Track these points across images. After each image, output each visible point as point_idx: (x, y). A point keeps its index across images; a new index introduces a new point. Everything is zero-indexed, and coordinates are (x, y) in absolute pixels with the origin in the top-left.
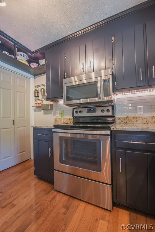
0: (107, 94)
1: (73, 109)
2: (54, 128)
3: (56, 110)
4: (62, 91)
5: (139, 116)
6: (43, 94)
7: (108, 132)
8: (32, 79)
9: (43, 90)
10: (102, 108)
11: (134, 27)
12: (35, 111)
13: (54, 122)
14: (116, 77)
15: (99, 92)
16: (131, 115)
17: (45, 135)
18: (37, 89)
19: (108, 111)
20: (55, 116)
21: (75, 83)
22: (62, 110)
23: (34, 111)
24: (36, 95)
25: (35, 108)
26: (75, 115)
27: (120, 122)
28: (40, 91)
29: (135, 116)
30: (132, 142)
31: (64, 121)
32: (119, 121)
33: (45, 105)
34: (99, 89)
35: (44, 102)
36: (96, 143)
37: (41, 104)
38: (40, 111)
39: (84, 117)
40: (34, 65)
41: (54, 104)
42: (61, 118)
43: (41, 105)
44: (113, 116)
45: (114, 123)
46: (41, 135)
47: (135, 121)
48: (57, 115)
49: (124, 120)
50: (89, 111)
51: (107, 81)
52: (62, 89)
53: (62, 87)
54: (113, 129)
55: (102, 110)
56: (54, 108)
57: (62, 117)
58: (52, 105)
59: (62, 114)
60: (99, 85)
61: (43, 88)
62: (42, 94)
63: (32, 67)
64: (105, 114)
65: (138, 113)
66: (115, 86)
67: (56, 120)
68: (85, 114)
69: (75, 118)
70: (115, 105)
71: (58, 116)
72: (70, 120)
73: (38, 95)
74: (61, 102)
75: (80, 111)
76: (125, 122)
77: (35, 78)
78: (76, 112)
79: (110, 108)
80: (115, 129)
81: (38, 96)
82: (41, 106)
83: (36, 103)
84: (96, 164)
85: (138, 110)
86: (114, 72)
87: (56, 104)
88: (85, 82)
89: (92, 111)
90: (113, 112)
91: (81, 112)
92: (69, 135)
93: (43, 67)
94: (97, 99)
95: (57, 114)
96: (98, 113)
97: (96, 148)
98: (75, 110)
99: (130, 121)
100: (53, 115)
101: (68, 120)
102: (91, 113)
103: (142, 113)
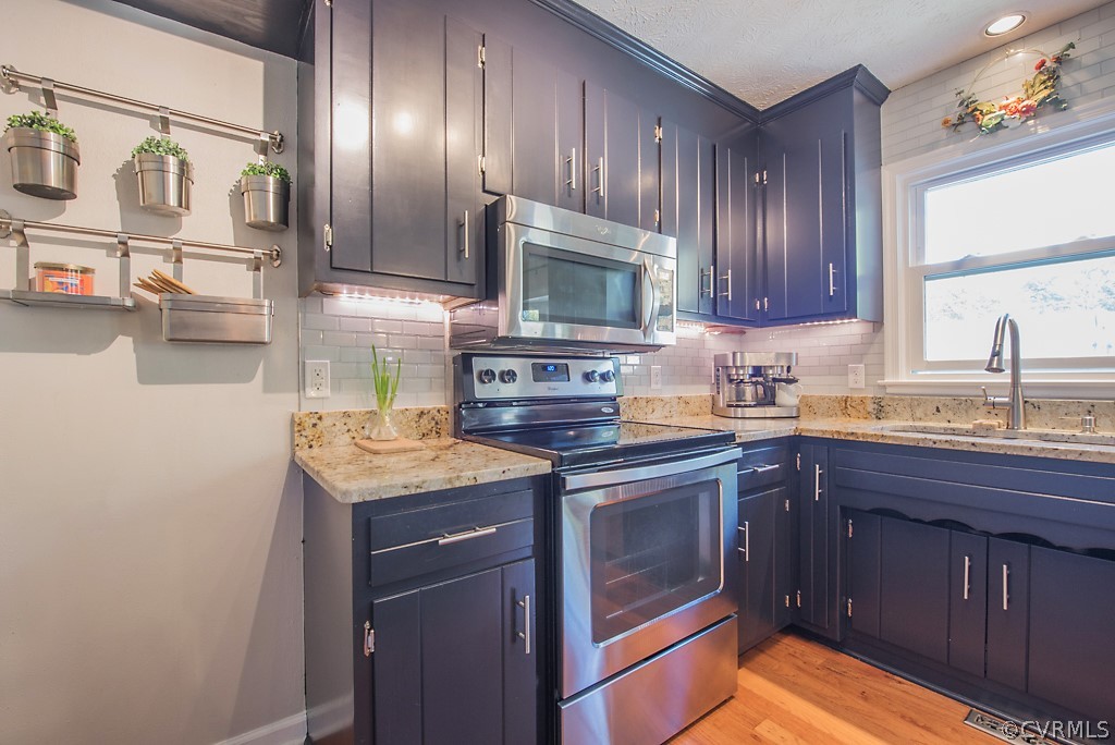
3: (301, 352)
10: (584, 366)
17: (494, 529)
20: (293, 396)
48: (311, 392)
49: (628, 410)
50: (541, 373)
55: (585, 374)
64: (599, 387)
67: (309, 429)
69: (480, 405)
71: (326, 397)
75: (502, 373)
87: (303, 310)
89: (552, 374)
95: (318, 386)
98: (478, 364)
100: (268, 388)
101: (413, 423)
102: (552, 384)
103: (659, 386)
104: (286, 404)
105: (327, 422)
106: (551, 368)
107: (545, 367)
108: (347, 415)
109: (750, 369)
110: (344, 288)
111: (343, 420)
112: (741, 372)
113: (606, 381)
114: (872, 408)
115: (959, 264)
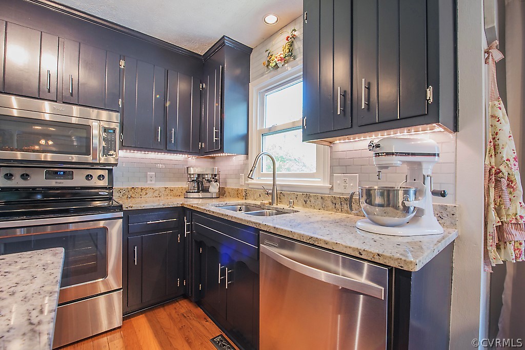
5: (150, 187)
10: (88, 172)
11: (154, 66)
14: (123, 127)
16: (139, 185)
27: (121, 196)
29: (144, 187)
30: (151, 222)
32: (118, 195)
34: (95, 141)
39: (35, 189)
44: (110, 188)
47: (145, 194)
49: (127, 193)
51: (112, 131)
54: (126, 209)
55: (87, 176)
60: (95, 132)
65: (149, 182)
66: (121, 140)
70: (114, 168)
76: (130, 196)
79: (105, 173)
80: (130, 209)
85: (149, 179)
90: (111, 180)
94: (89, 159)
99: (137, 195)
102: (59, 181)
103: (153, 182)
106: (61, 173)
107: (56, 173)
109: (195, 175)
112: (192, 177)
113: (100, 179)
114: (244, 194)
115: (270, 129)
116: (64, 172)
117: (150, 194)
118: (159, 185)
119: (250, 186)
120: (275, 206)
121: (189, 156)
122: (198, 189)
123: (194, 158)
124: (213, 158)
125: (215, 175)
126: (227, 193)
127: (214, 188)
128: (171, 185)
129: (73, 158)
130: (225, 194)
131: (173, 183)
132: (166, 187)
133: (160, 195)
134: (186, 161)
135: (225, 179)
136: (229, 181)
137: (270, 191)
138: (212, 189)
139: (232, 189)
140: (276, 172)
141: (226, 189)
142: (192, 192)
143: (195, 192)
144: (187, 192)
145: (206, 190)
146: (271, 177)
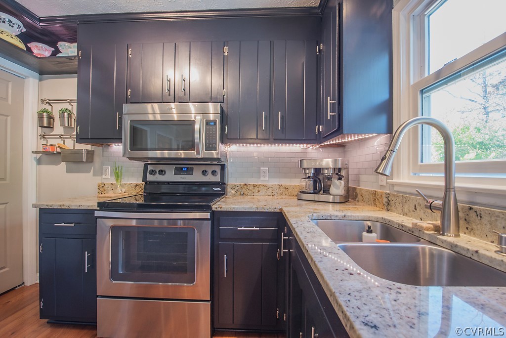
0: (211, 146)
1: (146, 166)
2: (99, 208)
3: (102, 164)
4: (121, 128)
5: (262, 184)
6: (66, 125)
7: (207, 215)
8: (32, 82)
9: (66, 114)
10: (204, 168)
11: (258, 42)
12: (39, 162)
13: (97, 190)
14: (227, 118)
15: (197, 140)
16: (252, 181)
17: (73, 225)
18: (48, 107)
19: (214, 173)
20: (100, 178)
21: (155, 117)
22: (117, 166)
23: (35, 163)
24: (45, 125)
25: (39, 155)
26: (150, 178)
28: (56, 115)
29: (256, 184)
30: (243, 228)
31: (124, 190)
32: (232, 192)
33: (71, 150)
34: (197, 135)
35: (70, 144)
36: (187, 233)
37: (60, 147)
38: (57, 163)
39: (168, 183)
40: (41, 50)
41: (98, 150)
42: (115, 182)
43: (59, 150)
44: (222, 184)
45: (223, 194)
46: (63, 225)
47: (257, 191)
48: (104, 177)
49: (240, 190)
50: (179, 171)
51: (212, 124)
52: (121, 123)
53: (121, 119)
54: (216, 210)
55: (203, 171)
56: (97, 159)
57: (117, 180)
58: (90, 154)
59: (117, 175)
60: (197, 127)
61: (66, 110)
62: (62, 124)
63: (35, 51)
64: (210, 178)
65: (262, 178)
66: (226, 133)
67: (101, 188)
68: (170, 176)
69: (148, 183)
70: (226, 164)
71: (108, 178)
72: (137, 188)
73: (49, 123)
74: (117, 148)
75: (159, 171)
76: (242, 193)
77: (40, 80)
78: (152, 172)
79: (218, 169)
80: (219, 209)
81: (50, 126)
82: (59, 153)
83: (44, 142)
84: (185, 271)
85: (262, 174)
86: (225, 109)
87: (103, 151)
88: (176, 118)
89: (185, 171)
90: (223, 176)
91: (162, 172)
92: (134, 223)
93: (68, 60)
94: (193, 154)
95: (106, 175)
96: (196, 176)
97: (187, 242)
98: (150, 168)
99: (250, 192)
100: (94, 175)
101: (133, 188)
102: (183, 176)
103: (267, 179)
104: (98, 180)
105: (106, 186)
106: (186, 169)
107: (182, 169)
108: (112, 184)
109: (312, 170)
110: (113, 145)
111: (111, 186)
112: (307, 171)
113: (213, 175)
114: (385, 200)
115: (438, 73)
116: (187, 168)
117: (263, 192)
118: (274, 182)
119: (396, 188)
120: (449, 238)
121: (308, 146)
122: (315, 188)
123: (314, 148)
124: (342, 146)
125: (340, 170)
126: (359, 196)
127: (338, 188)
128: (286, 182)
129: (181, 154)
130: (356, 197)
131: (289, 179)
132: (280, 184)
133: (274, 193)
134: (305, 152)
135: (358, 175)
136: (363, 178)
137: (439, 203)
138: (333, 190)
139: (367, 191)
140: (455, 161)
141: (358, 191)
142: (308, 193)
143: (310, 193)
144: (301, 192)
145: (326, 191)
146: (439, 172)
